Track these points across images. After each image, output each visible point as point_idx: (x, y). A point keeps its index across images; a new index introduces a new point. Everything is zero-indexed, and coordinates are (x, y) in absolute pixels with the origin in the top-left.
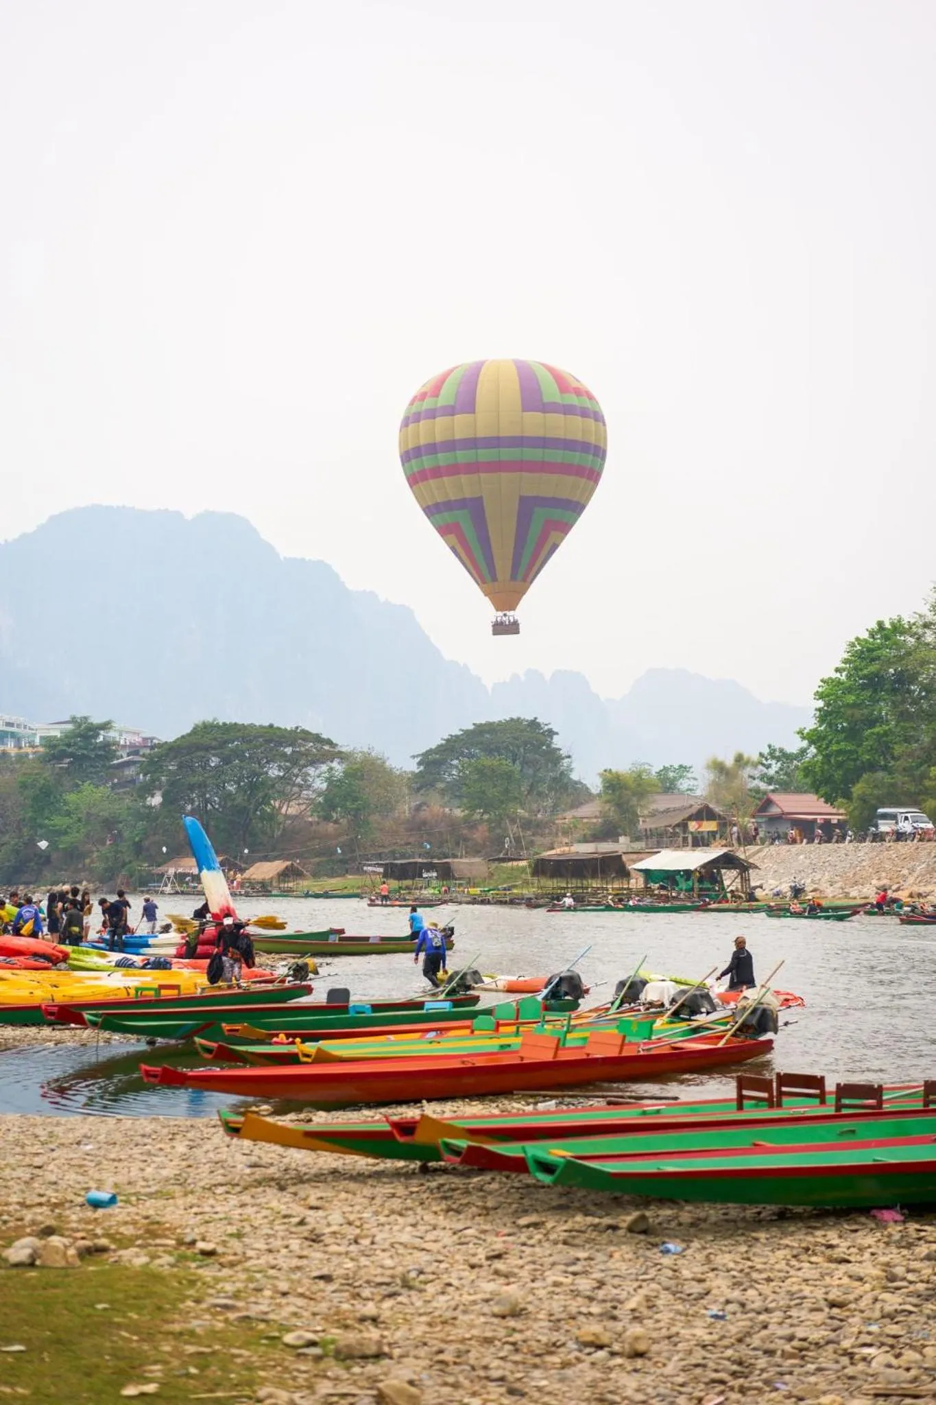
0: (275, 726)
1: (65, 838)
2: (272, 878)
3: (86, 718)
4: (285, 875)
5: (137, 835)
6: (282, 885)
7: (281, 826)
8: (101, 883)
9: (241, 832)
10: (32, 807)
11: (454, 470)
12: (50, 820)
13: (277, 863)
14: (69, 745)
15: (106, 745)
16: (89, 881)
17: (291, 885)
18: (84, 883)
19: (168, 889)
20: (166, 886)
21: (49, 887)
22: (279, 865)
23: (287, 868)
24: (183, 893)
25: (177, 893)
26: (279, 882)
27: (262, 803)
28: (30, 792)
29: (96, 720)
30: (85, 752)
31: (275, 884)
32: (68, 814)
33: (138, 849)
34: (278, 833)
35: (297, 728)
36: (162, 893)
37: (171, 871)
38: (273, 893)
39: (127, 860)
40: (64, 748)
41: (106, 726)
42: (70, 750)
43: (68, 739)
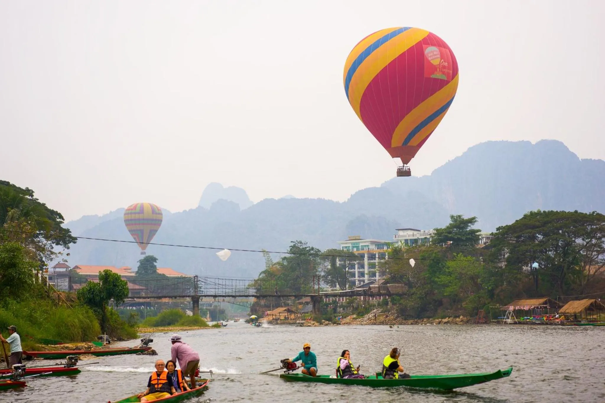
0: (579, 211)
1: (448, 289)
2: (581, 311)
3: (460, 216)
4: (590, 309)
5: (490, 285)
6: (589, 317)
7: (586, 278)
8: (471, 316)
9: (559, 282)
10: (429, 271)
11: (135, 224)
12: (439, 278)
13: (584, 301)
14: (450, 233)
15: (473, 232)
16: (464, 316)
17: (595, 316)
18: (461, 317)
19: (509, 321)
20: (508, 318)
21: (440, 320)
22: (585, 303)
23: (591, 304)
24: (520, 323)
25: (515, 323)
26: (586, 314)
27: (572, 263)
28: (427, 262)
29: (466, 217)
30: (459, 236)
31: (583, 316)
32: (450, 274)
33: (491, 294)
34: (584, 282)
35: (594, 212)
36: (506, 323)
37: (511, 308)
38: (582, 323)
39: (487, 302)
40: (446, 234)
41: (472, 221)
42: (450, 235)
43: (449, 230)
